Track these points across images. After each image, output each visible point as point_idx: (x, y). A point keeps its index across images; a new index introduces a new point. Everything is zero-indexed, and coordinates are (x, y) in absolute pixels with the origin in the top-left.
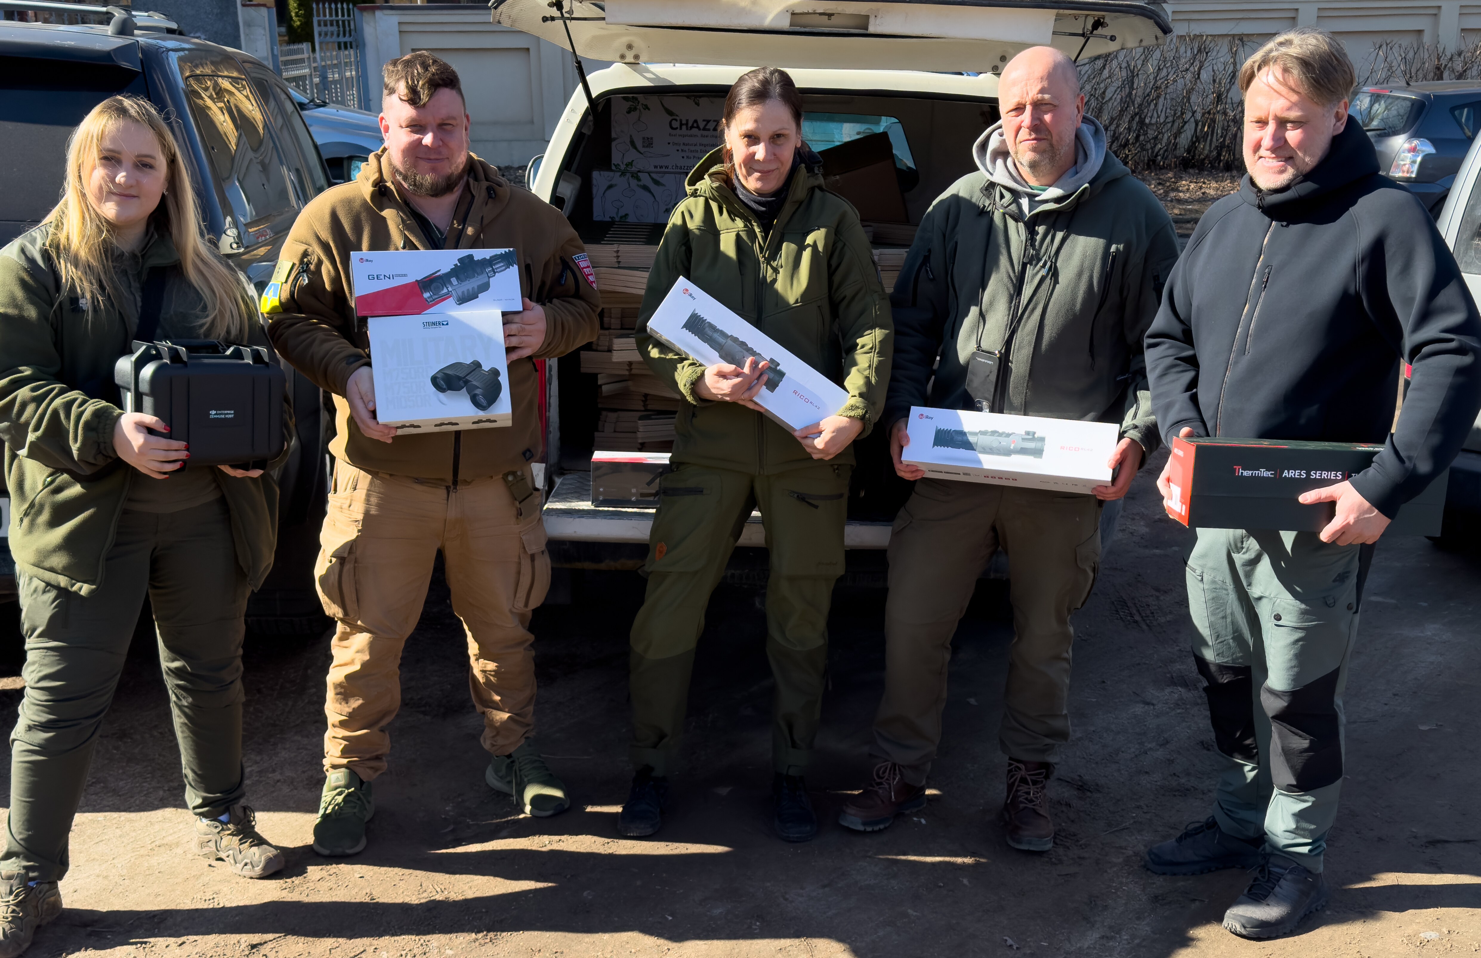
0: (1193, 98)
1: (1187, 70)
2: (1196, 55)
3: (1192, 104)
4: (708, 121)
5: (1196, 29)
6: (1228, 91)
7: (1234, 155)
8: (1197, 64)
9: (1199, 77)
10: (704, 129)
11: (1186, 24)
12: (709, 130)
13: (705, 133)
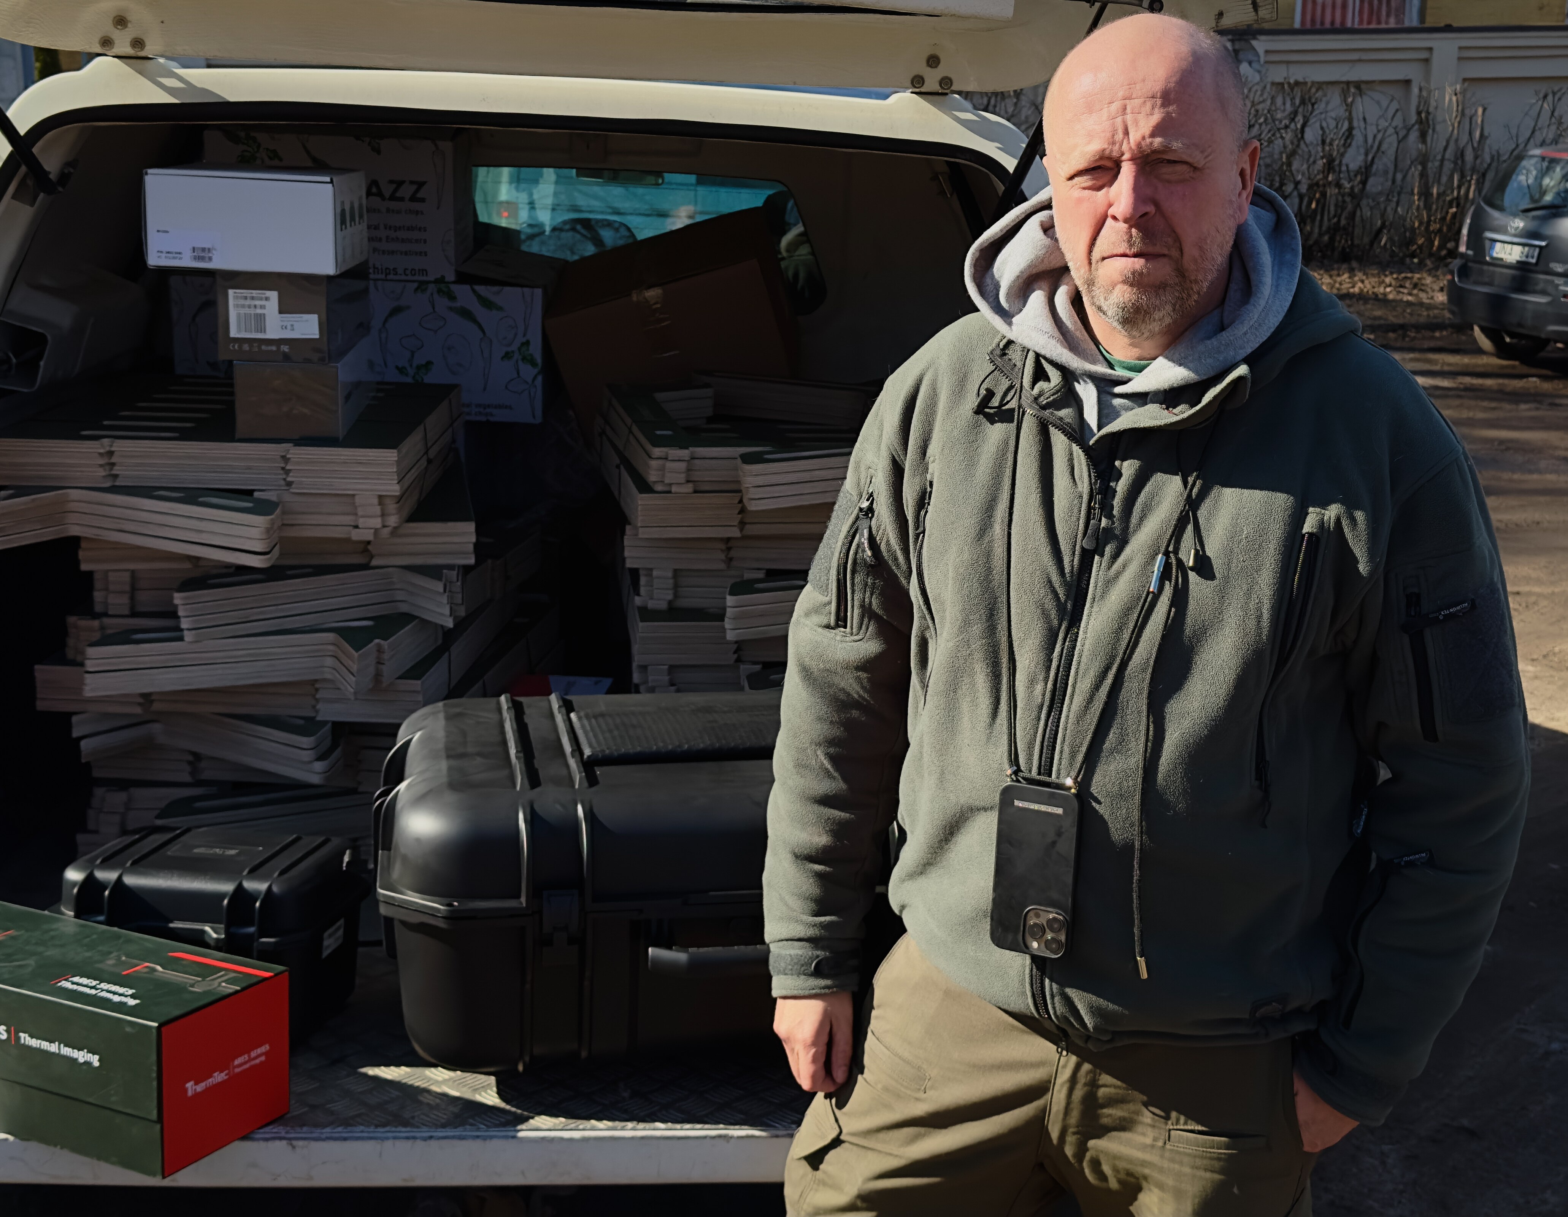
0: (1295, 166)
1: (1286, 127)
2: (1299, 107)
3: (1295, 172)
4: (400, 184)
5: (1297, 74)
6: (1342, 155)
7: (1352, 240)
8: (1300, 119)
9: (1302, 137)
10: (393, 198)
11: (1283, 67)
12: (402, 199)
13: (393, 205)
